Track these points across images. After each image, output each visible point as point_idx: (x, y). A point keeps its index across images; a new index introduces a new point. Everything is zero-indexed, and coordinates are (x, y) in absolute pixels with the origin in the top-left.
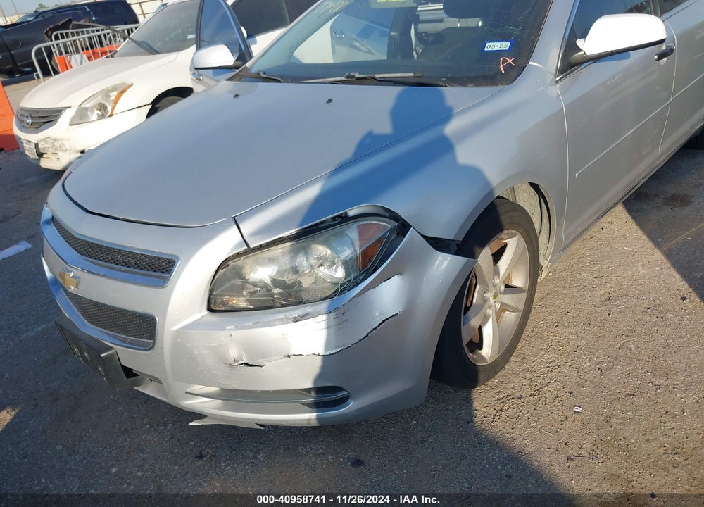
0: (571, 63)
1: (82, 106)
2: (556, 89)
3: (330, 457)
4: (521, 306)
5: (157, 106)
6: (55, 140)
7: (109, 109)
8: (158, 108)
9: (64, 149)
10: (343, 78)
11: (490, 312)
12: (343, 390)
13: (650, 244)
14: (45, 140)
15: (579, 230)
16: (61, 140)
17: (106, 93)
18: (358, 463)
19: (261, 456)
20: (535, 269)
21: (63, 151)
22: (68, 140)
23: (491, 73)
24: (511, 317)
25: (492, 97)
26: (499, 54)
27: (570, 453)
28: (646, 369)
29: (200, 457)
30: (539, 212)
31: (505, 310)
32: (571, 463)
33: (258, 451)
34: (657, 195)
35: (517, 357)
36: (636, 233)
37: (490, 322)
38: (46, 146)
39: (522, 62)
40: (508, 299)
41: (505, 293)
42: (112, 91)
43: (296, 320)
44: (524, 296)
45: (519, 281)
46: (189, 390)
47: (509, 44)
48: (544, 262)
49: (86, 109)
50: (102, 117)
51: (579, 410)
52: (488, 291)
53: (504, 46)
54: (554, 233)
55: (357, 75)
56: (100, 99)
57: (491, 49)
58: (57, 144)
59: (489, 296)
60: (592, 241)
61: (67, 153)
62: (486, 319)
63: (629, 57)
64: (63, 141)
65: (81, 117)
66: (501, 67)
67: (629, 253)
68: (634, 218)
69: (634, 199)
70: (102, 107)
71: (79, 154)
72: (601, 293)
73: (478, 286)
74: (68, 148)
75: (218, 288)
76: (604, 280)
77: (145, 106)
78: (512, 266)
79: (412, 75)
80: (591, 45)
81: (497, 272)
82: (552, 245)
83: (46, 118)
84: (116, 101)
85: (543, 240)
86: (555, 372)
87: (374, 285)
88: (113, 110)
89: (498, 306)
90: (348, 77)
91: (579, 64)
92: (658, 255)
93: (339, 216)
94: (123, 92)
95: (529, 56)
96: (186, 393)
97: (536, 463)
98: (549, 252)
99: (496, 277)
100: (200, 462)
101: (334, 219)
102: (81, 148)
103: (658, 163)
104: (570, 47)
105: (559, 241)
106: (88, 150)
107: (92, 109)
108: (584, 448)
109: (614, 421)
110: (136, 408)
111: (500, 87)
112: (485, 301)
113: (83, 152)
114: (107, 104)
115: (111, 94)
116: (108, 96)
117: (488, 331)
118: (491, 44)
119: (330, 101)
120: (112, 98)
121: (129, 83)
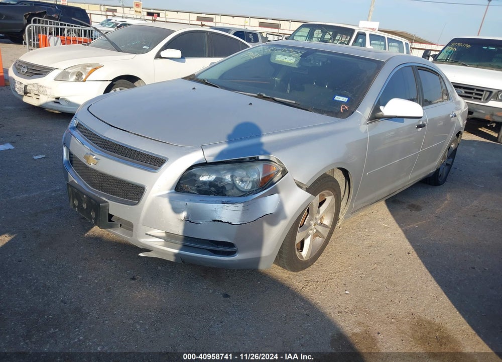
0: (376, 117)
1: (66, 70)
2: (367, 127)
3: (211, 291)
4: (326, 235)
5: (114, 83)
6: (40, 86)
7: (84, 77)
8: (115, 84)
9: (45, 94)
10: (256, 95)
11: (310, 232)
12: (235, 247)
13: (397, 225)
14: (33, 85)
15: (362, 206)
16: (46, 87)
17: (85, 66)
18: (226, 296)
19: (170, 284)
20: (336, 220)
21: (44, 94)
22: (51, 89)
23: (336, 111)
24: (319, 240)
25: (336, 122)
26: (341, 102)
27: (340, 310)
28: (385, 280)
29: (134, 279)
30: (344, 189)
31: (317, 236)
32: (340, 314)
33: (169, 282)
34: (404, 203)
35: (318, 263)
36: (390, 218)
37: (309, 238)
38: (33, 88)
39: (352, 110)
40: (320, 229)
41: (319, 225)
42: (89, 66)
43: (223, 203)
44: (328, 230)
45: (327, 221)
46: (148, 233)
47: (347, 99)
48: (341, 217)
49: (68, 73)
50: (77, 80)
51: (348, 292)
52: (312, 220)
53: (345, 99)
54: (350, 201)
55: (264, 95)
56: (79, 69)
57: (338, 99)
58: (41, 89)
59: (312, 223)
60: (366, 217)
61: (47, 97)
62: (307, 236)
63: (403, 122)
64: (47, 89)
65: (63, 76)
66: (341, 109)
67: (385, 227)
68: (390, 211)
69: (392, 202)
70: (79, 75)
71: (54, 100)
72: (367, 243)
73: (308, 216)
74: (49, 94)
75: (183, 180)
76: (369, 237)
77: (107, 81)
78: (326, 211)
79: (294, 102)
80: (386, 110)
81: (318, 212)
82: (347, 208)
83: (37, 71)
84: (90, 73)
85: (343, 203)
86: (337, 274)
87: (264, 196)
88: (86, 78)
89: (315, 231)
90: (258, 95)
91: (379, 118)
92: (400, 231)
93: (253, 158)
94: (96, 69)
95: (356, 108)
96: (146, 234)
97: (322, 311)
98: (345, 211)
99: (318, 214)
100: (133, 282)
101: (250, 158)
102: (57, 96)
103: (407, 184)
104: (376, 109)
105: (351, 207)
106: (62, 99)
107: (73, 74)
108: (348, 309)
109: (365, 300)
110: (92, 249)
111: (339, 119)
112: (310, 225)
113: (58, 98)
114: (84, 74)
115: (87, 68)
116: (85, 69)
117: (307, 243)
118: (338, 97)
119: (251, 104)
120: (89, 71)
121: (101, 64)
